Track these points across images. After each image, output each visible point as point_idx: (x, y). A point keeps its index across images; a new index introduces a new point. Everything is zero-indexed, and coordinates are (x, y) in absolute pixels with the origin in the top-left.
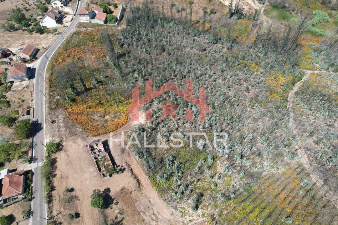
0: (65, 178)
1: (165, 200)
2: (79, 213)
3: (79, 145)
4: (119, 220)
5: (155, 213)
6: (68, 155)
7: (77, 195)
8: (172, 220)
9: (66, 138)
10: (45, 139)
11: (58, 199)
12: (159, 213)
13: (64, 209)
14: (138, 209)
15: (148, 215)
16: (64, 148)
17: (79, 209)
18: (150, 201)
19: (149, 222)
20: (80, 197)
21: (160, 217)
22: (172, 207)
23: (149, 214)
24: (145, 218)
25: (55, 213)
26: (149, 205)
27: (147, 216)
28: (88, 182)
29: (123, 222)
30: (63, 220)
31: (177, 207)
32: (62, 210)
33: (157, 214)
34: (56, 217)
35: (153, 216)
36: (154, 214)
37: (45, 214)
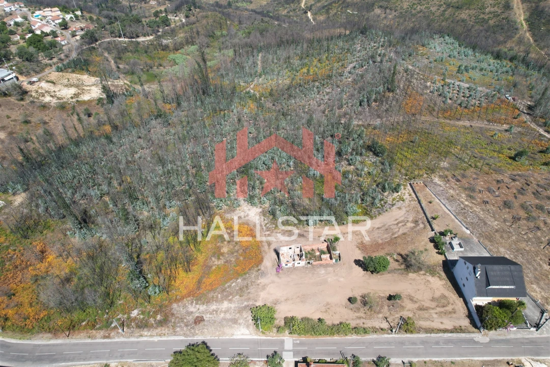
0: (328, 306)
1: (380, 213)
2: (388, 295)
3: (273, 282)
4: (400, 258)
5: (396, 222)
6: (286, 300)
7: (361, 295)
8: (407, 209)
9: (249, 299)
10: (235, 337)
11: (363, 321)
12: (396, 220)
13: (379, 312)
14: (387, 240)
15: (398, 229)
16: (269, 305)
17: (382, 295)
18: (378, 228)
19: (407, 228)
20: (365, 292)
21: (402, 219)
22: (390, 208)
23: (396, 228)
24: (401, 232)
25: (385, 325)
26: (383, 229)
27: (399, 231)
28: (342, 279)
29: (403, 255)
30: (398, 316)
31: (391, 203)
32: (381, 315)
33: (397, 221)
34: (392, 324)
35: (400, 225)
36: (397, 224)
37: (385, 338)
